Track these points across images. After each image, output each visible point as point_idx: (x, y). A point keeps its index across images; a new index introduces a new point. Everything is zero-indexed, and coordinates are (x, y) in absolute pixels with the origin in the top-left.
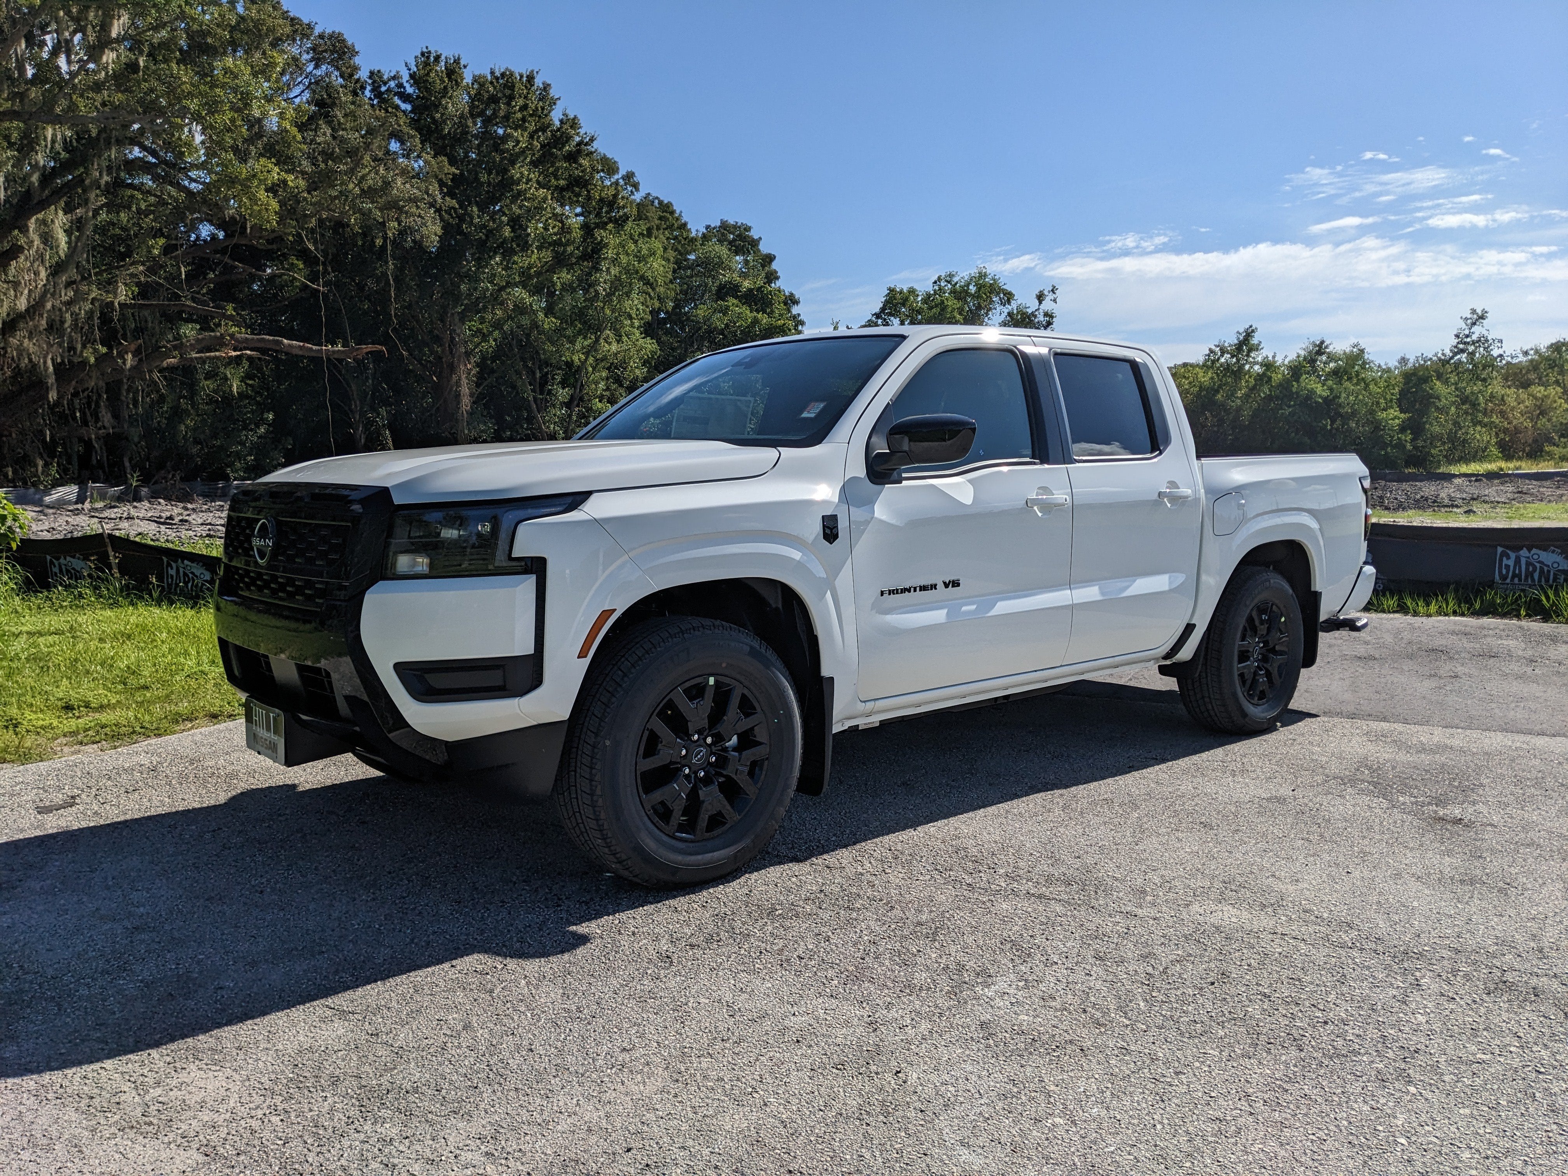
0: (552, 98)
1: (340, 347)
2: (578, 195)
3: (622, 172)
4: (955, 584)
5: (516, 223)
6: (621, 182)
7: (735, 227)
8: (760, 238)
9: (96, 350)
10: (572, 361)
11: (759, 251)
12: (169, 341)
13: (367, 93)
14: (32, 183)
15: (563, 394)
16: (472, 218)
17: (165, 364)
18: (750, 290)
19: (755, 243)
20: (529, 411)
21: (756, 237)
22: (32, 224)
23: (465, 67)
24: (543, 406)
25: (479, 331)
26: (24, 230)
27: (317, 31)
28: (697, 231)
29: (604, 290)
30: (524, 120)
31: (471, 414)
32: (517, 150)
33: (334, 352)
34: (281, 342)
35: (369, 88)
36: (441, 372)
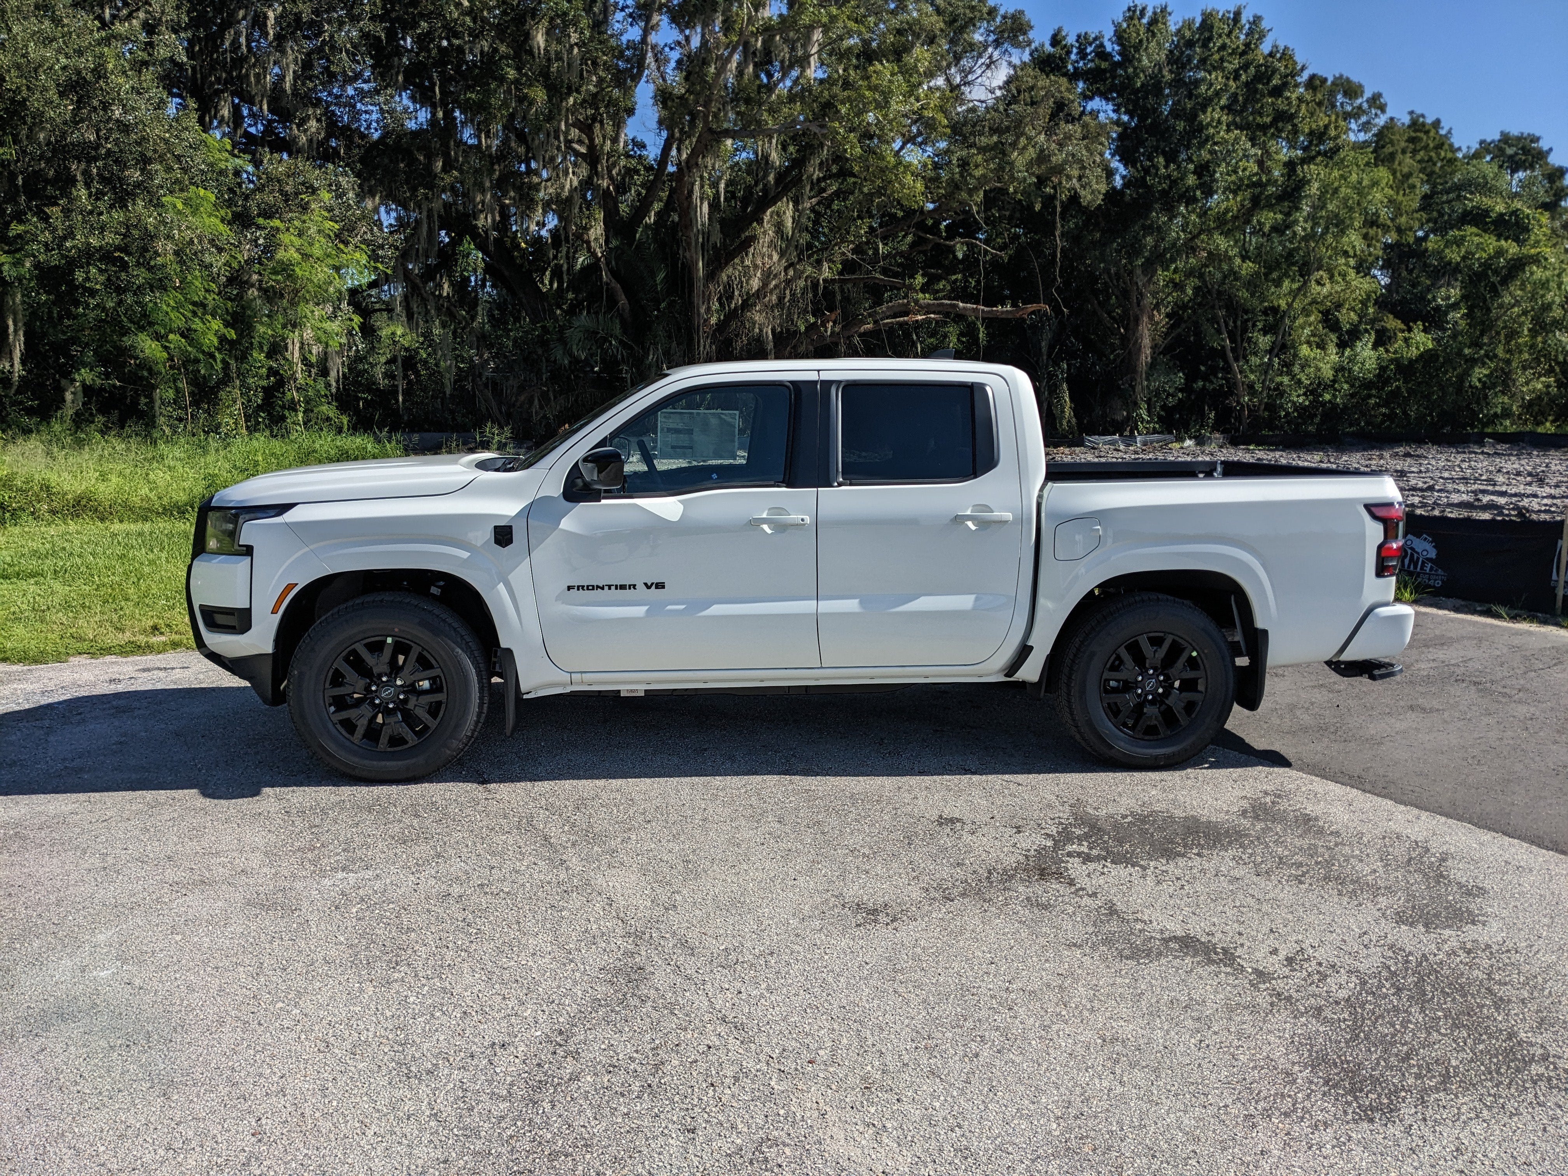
0: (1262, 31)
1: (1009, 308)
2: (1280, 131)
3: (1368, 94)
4: (660, 586)
5: (1203, 170)
6: (1365, 106)
7: (1519, 138)
8: (1551, 149)
9: (807, 321)
10: (1279, 306)
11: (1547, 164)
12: (865, 309)
13: (1073, 57)
14: (769, 182)
15: (1264, 341)
16: (1158, 169)
17: (862, 329)
18: (1501, 215)
19: (1541, 156)
20: (1226, 361)
21: (1545, 148)
22: (767, 218)
23: (1170, 14)
24: (1241, 354)
25: (1172, 281)
26: (760, 222)
27: (1002, 11)
28: (1468, 147)
29: (1304, 229)
30: (1222, 60)
31: (1152, 366)
32: (1210, 93)
33: (1003, 312)
34: (956, 306)
35: (1075, 50)
36: (1128, 324)
